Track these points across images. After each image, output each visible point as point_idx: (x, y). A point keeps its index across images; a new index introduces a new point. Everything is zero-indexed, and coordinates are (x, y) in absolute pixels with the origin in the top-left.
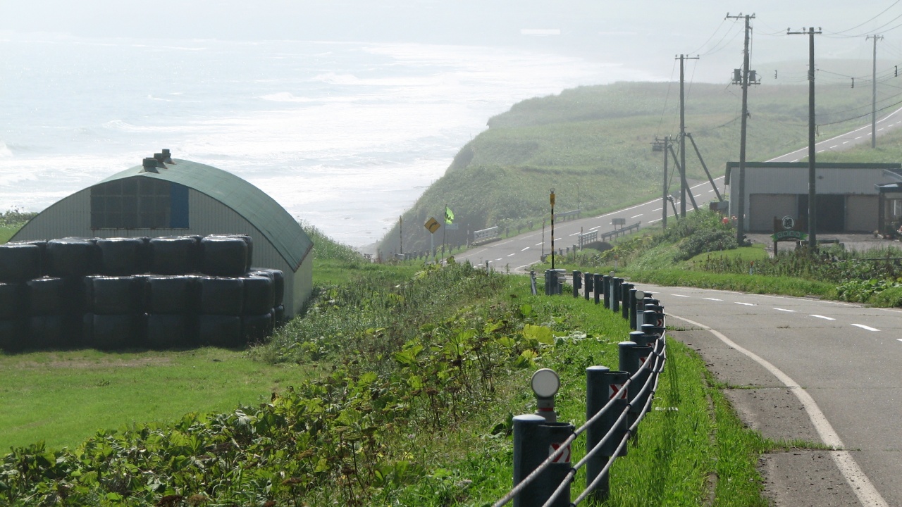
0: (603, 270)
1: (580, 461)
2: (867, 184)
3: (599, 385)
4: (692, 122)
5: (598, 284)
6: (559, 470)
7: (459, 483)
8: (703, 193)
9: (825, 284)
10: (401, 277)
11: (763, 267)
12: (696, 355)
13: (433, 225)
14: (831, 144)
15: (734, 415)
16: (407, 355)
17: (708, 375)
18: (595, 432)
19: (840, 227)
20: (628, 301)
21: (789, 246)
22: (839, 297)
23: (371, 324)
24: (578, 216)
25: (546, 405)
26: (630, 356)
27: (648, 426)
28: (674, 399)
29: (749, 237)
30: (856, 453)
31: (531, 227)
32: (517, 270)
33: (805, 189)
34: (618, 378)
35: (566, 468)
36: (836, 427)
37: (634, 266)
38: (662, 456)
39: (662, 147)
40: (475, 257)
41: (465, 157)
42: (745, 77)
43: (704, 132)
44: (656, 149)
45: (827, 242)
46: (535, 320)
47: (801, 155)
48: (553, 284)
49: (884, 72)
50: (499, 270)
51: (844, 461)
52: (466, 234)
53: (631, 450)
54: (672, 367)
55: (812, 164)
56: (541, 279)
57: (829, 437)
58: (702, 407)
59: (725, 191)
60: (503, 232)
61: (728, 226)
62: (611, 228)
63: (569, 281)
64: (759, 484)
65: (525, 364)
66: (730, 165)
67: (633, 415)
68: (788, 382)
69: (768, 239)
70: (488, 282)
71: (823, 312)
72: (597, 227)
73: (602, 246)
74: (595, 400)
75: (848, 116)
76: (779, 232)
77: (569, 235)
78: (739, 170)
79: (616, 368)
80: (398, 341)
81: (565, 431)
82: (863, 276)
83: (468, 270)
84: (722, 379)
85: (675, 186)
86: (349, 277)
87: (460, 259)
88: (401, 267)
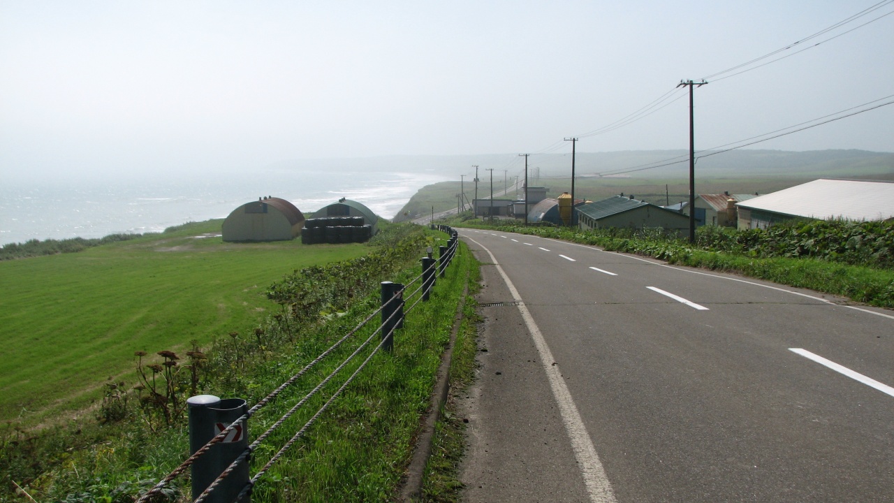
0: (445, 224)
1: (438, 268)
2: (504, 204)
3: (442, 250)
4: (465, 190)
5: (443, 227)
6: (433, 270)
7: (411, 273)
8: (467, 206)
9: (494, 227)
10: (398, 226)
11: (481, 223)
12: (465, 243)
13: (406, 214)
14: (495, 195)
15: (473, 257)
16: (400, 244)
17: (468, 248)
18: (441, 261)
19: (498, 214)
20: (450, 231)
21: (487, 218)
22: (498, 230)
23: (391, 237)
24: (439, 212)
25: (430, 255)
26: (450, 244)
27: (454, 260)
28: (460, 254)
29: (478, 217)
30: (501, 265)
31: (428, 214)
32: (425, 224)
33: (490, 205)
34: (447, 249)
35: (434, 269)
36: (497, 259)
37: (452, 223)
38: (457, 266)
39: (458, 196)
40: (415, 221)
41: (412, 199)
42: (476, 180)
43: (467, 193)
44: (457, 196)
45: (495, 218)
46: (429, 236)
47: (489, 197)
48: (433, 227)
49: (508, 178)
50: (421, 224)
51: (498, 267)
52: (413, 217)
53: (450, 265)
54: (460, 246)
55: (492, 200)
56: (430, 226)
57: (495, 262)
58: (467, 255)
59: (472, 206)
60: (422, 216)
61: (473, 214)
62: (446, 214)
63: (437, 227)
64: (479, 272)
65: (426, 246)
66: (473, 200)
67: (450, 257)
68: (486, 249)
69: (482, 217)
70: (418, 227)
71: (494, 234)
72: (443, 215)
73: (444, 219)
74: (442, 253)
75: (499, 189)
76: (484, 215)
77: (437, 216)
78: (475, 201)
79: (446, 246)
80: (397, 241)
81: (434, 261)
82: (503, 225)
83: (414, 224)
84: (471, 249)
85: (461, 204)
86: (386, 226)
87: (412, 222)
88: (398, 224)
